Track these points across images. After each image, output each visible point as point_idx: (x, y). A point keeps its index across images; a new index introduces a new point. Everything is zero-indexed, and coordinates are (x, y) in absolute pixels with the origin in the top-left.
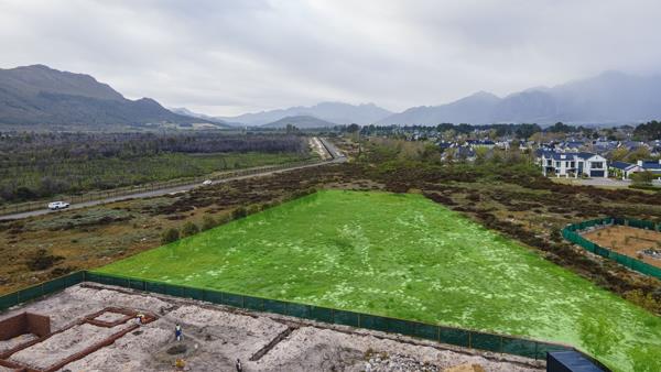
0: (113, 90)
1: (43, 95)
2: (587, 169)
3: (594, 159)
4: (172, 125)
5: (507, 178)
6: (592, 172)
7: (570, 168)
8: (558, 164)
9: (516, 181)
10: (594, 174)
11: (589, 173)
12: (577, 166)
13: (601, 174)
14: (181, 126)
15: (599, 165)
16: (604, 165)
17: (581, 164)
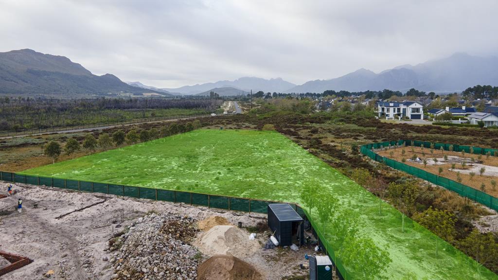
0: (83, 68)
1: (30, 71)
2: (409, 114)
3: (413, 106)
4: (128, 94)
5: (348, 120)
6: (412, 115)
7: (396, 113)
8: (388, 110)
9: (354, 122)
10: (413, 117)
11: (410, 117)
12: (401, 112)
13: (418, 117)
14: (134, 95)
15: (418, 110)
16: (421, 110)
17: (404, 110)
